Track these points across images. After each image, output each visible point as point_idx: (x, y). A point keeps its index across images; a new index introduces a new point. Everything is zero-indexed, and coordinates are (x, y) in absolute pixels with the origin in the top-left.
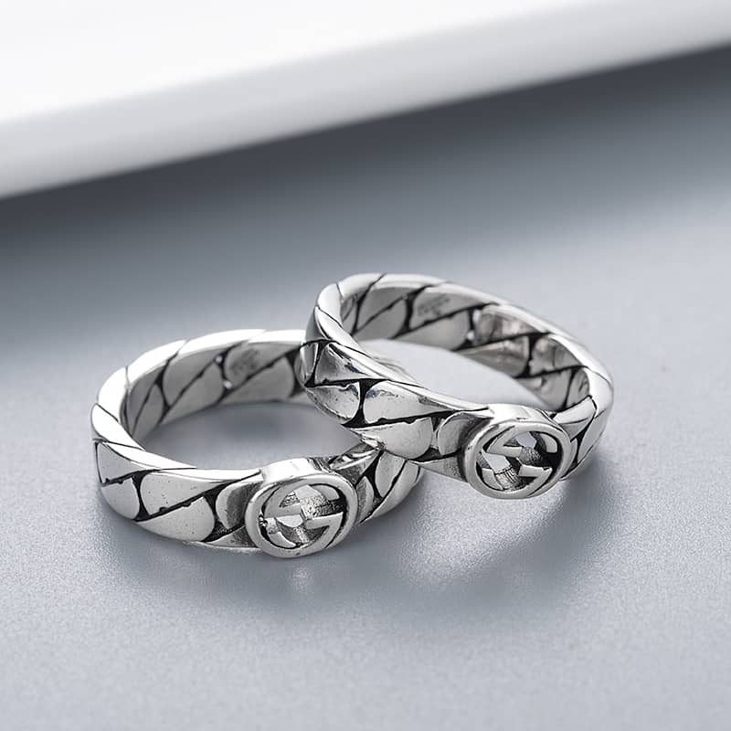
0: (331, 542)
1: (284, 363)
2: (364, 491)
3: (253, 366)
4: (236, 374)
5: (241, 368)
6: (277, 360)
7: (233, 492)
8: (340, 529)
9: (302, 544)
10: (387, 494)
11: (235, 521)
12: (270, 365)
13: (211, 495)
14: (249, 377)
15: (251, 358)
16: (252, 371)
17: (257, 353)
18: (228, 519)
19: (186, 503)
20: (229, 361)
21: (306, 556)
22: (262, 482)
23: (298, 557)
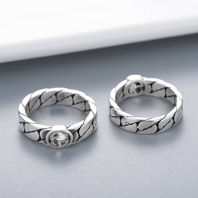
0: (66, 146)
1: (71, 97)
2: (76, 135)
3: (64, 97)
4: (59, 98)
5: (61, 97)
6: (70, 96)
7: (44, 131)
8: (68, 143)
9: (59, 145)
10: (83, 136)
11: (44, 138)
12: (68, 97)
13: (39, 131)
14: (63, 99)
15: (63, 95)
16: (63, 98)
17: (65, 94)
18: (42, 137)
19: (33, 132)
20: (58, 95)
21: (60, 148)
22: (50, 130)
23: (57, 148)
